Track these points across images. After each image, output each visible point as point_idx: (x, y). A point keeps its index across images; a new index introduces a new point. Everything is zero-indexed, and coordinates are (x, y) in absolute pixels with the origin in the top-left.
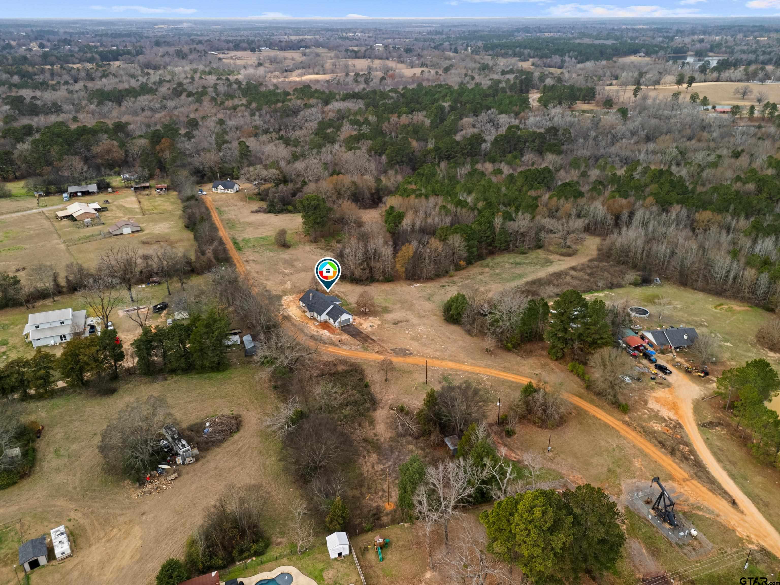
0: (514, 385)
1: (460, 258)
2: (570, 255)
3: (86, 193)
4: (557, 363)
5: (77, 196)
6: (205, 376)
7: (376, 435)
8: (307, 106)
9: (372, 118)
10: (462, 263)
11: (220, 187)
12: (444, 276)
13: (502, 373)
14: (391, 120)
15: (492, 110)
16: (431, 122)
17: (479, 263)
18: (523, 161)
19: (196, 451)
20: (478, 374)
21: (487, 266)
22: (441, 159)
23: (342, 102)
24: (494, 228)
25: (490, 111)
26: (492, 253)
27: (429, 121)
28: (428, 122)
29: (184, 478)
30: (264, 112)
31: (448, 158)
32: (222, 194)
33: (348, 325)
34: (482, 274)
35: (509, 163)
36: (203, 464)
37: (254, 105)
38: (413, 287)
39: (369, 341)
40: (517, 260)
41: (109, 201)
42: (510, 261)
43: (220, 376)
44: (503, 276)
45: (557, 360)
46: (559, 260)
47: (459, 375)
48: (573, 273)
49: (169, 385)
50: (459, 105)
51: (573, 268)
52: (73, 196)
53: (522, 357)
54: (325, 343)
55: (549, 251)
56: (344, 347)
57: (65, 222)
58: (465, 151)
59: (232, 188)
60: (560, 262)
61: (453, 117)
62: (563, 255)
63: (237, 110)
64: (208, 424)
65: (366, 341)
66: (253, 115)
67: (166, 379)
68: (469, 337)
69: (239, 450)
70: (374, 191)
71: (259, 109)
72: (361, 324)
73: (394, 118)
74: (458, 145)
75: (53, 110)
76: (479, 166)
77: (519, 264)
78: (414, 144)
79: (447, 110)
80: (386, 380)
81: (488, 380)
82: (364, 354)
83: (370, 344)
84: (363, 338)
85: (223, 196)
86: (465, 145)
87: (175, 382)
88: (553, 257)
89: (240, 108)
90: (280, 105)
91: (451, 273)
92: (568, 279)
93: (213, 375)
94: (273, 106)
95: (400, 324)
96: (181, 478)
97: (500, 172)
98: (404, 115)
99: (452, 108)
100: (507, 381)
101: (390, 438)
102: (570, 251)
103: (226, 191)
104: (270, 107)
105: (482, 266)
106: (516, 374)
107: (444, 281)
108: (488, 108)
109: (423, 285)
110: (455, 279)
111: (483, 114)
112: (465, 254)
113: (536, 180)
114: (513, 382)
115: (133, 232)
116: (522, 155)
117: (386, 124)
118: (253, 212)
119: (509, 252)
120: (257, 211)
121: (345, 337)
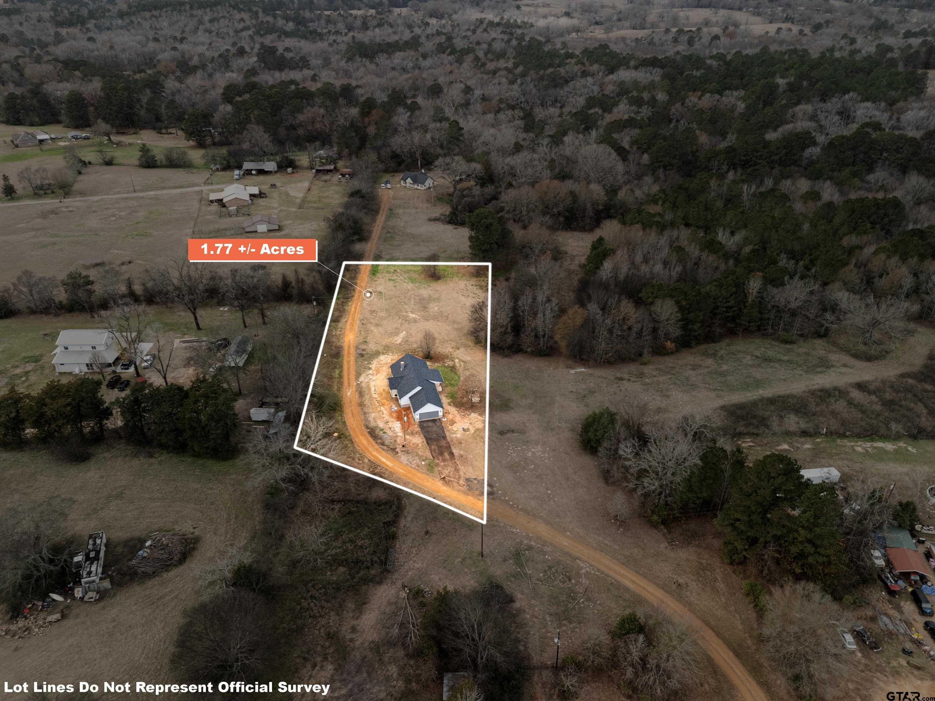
0: (627, 596)
1: (667, 336)
2: (869, 359)
3: (261, 172)
4: (729, 569)
5: (252, 174)
6: (200, 462)
7: (354, 629)
8: (585, 74)
9: (661, 96)
10: (669, 345)
11: (409, 180)
12: (633, 360)
13: (617, 568)
14: (687, 101)
15: (851, 94)
16: (747, 108)
17: (703, 347)
18: (868, 182)
19: (107, 584)
20: (576, 558)
21: (714, 355)
22: (733, 166)
23: (634, 71)
24: (746, 296)
25: (847, 96)
26: (732, 333)
27: (743, 106)
28: (741, 106)
29: (68, 623)
30: (528, 79)
31: (745, 165)
32: (410, 189)
33: (434, 421)
34: (695, 367)
35: (839, 184)
36: (104, 608)
37: (520, 69)
38: (572, 372)
39: (446, 455)
40: (770, 353)
41: (278, 184)
42: (757, 353)
43: (216, 466)
44: (729, 378)
45: (731, 563)
46: (845, 366)
47: (545, 554)
48: (856, 394)
49: (151, 464)
50: (805, 83)
51: (861, 386)
52: (248, 174)
53: (671, 542)
54: (383, 444)
55: (835, 344)
56: (404, 458)
57: (215, 207)
58: (776, 158)
59: (423, 183)
60: (844, 370)
61: (784, 102)
62: (856, 356)
63: (497, 75)
64: (148, 543)
65: (441, 454)
66: (512, 82)
67: (151, 456)
68: (601, 484)
69: (161, 598)
70: (601, 207)
71: (523, 75)
72: (453, 422)
73: (693, 99)
74: (764, 147)
75: (300, 65)
76: (786, 185)
77: (768, 360)
78: (703, 139)
79: (781, 90)
80: (427, 533)
81: (587, 574)
82: (424, 476)
83: (444, 460)
84: (440, 447)
85: (409, 192)
86: (778, 148)
87: (160, 463)
88: (835, 357)
89: (501, 72)
90: (550, 70)
91: (646, 357)
92: (840, 406)
93: (210, 463)
94: (541, 72)
95: (509, 435)
96: (64, 622)
97: (814, 195)
98: (708, 95)
99: (792, 88)
100: (618, 586)
101: (373, 642)
102: (873, 350)
103: (416, 186)
104: (537, 73)
105: (706, 354)
106: (645, 576)
107: (627, 370)
108: (846, 91)
109: (590, 371)
110: (647, 370)
111: (834, 100)
112: (676, 332)
113: (869, 218)
114: (627, 590)
115: (269, 231)
116: (871, 170)
117: (678, 105)
118: (430, 220)
119: (765, 336)
120: (436, 220)
121: (418, 440)
